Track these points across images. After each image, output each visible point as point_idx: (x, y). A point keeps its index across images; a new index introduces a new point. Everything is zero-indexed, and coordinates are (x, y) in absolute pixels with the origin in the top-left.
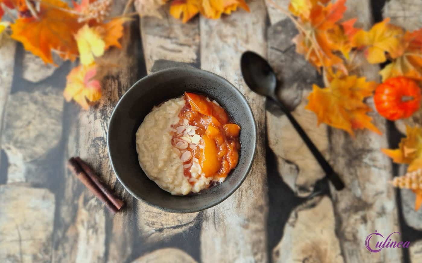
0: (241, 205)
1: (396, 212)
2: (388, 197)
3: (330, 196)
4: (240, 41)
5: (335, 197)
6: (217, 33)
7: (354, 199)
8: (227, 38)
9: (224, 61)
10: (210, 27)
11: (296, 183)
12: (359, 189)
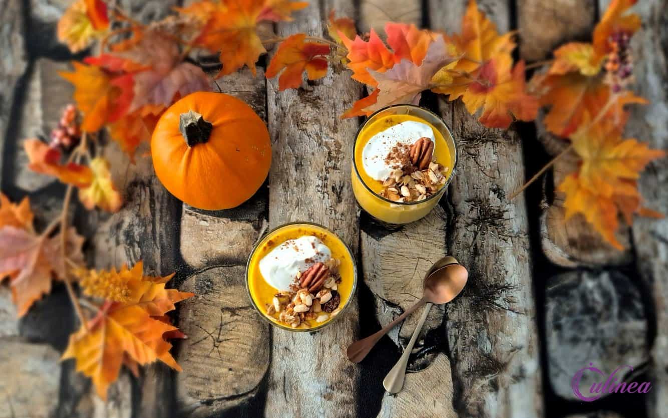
0: (322, 367)
1: (539, 375)
2: (530, 353)
3: (448, 353)
4: (325, 128)
5: (454, 355)
6: (292, 117)
7: (480, 357)
8: (307, 124)
9: (302, 158)
10: (282, 109)
11: (401, 335)
12: (488, 342)
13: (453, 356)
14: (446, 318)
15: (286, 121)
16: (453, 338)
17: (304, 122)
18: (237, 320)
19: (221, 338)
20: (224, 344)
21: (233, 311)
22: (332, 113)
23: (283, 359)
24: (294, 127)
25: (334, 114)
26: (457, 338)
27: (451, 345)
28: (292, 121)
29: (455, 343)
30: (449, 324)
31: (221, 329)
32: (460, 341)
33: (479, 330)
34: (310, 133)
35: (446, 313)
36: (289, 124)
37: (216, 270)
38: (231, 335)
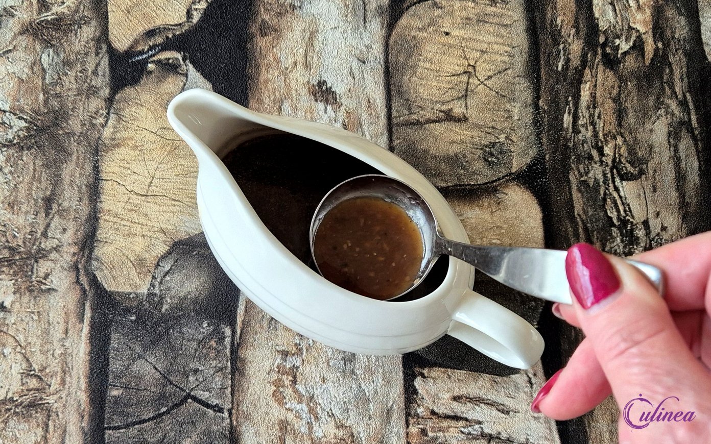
0: (307, 36)
3: (111, 51)
5: (101, 49)
7: (61, 44)
9: (343, 372)
11: (184, 79)
12: (46, 66)
13: (104, 47)
14: (110, 101)
16: (100, 73)
18: (443, 104)
19: (464, 78)
20: (460, 70)
21: (449, 117)
23: (368, 47)
26: (95, 72)
27: (105, 62)
29: (98, 65)
30: (106, 92)
31: (466, 90)
32: (90, 68)
33: (58, 82)
35: (109, 108)
37: (481, 180)
38: (449, 82)
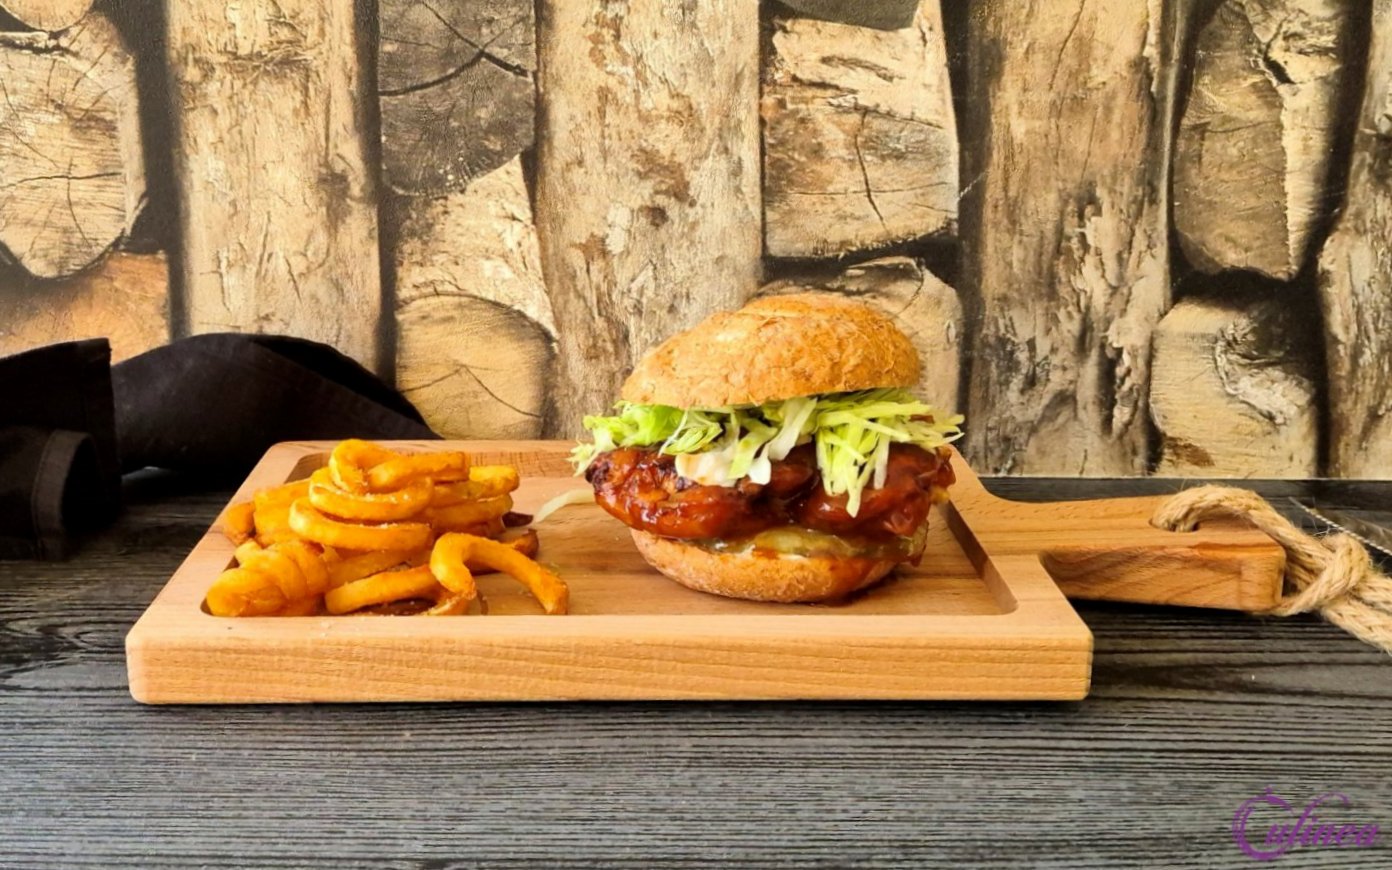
4: (628, 99)
6: (702, 130)
8: (669, 109)
9: (681, 24)
10: (726, 150)
15: (717, 120)
17: (675, 116)
22: (610, 137)
24: (699, 104)
25: (606, 134)
28: (703, 120)
34: (661, 86)
36: (712, 111)
